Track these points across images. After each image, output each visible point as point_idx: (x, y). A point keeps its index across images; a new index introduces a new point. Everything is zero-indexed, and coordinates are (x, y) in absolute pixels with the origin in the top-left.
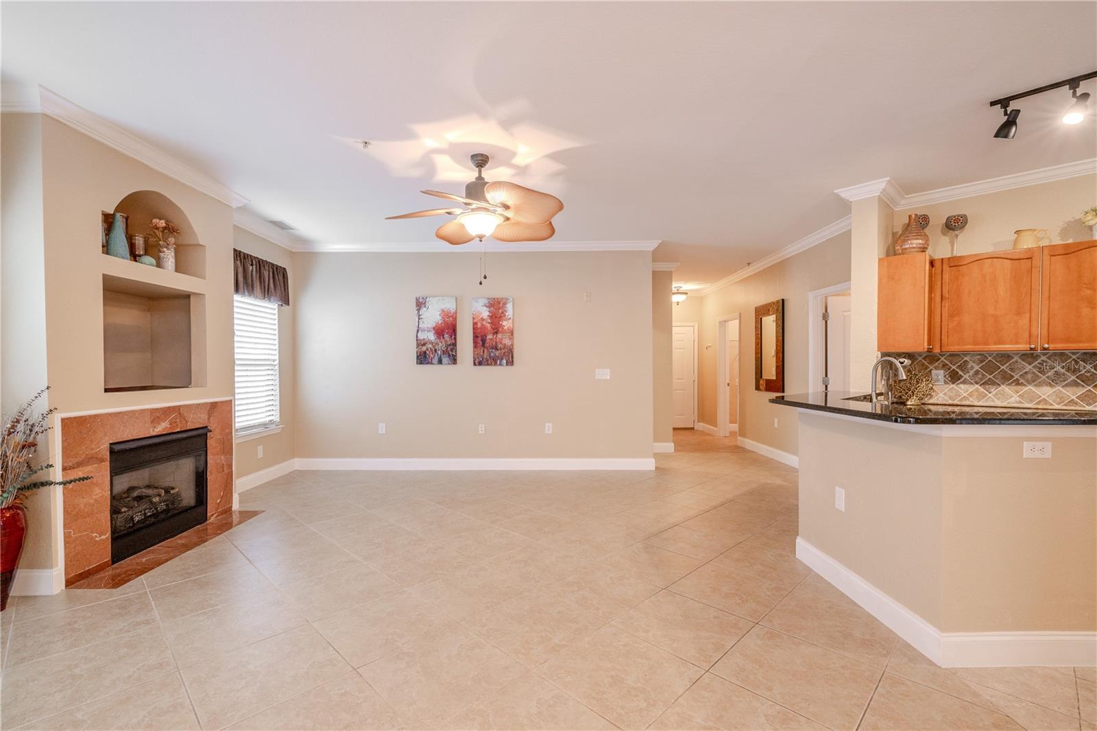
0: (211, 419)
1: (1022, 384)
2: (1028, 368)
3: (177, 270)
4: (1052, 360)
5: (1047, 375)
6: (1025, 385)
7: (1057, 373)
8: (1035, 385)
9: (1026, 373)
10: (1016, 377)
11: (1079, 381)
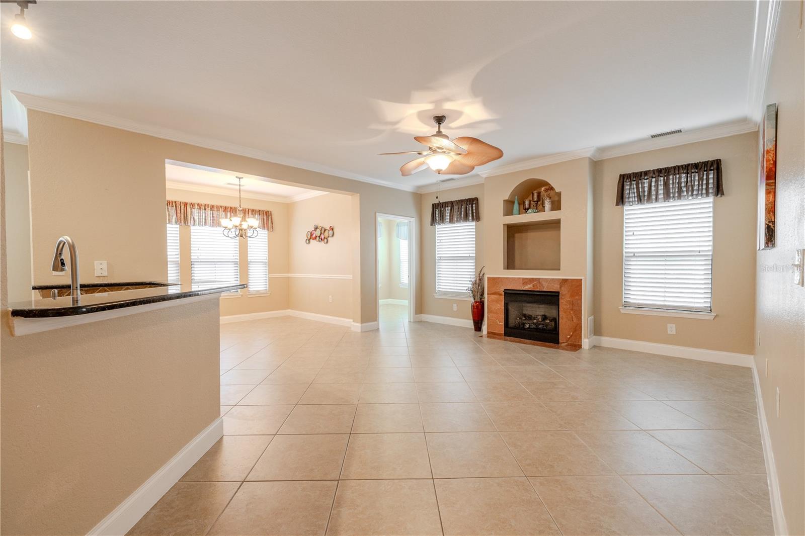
0: (562, 288)
3: (553, 209)
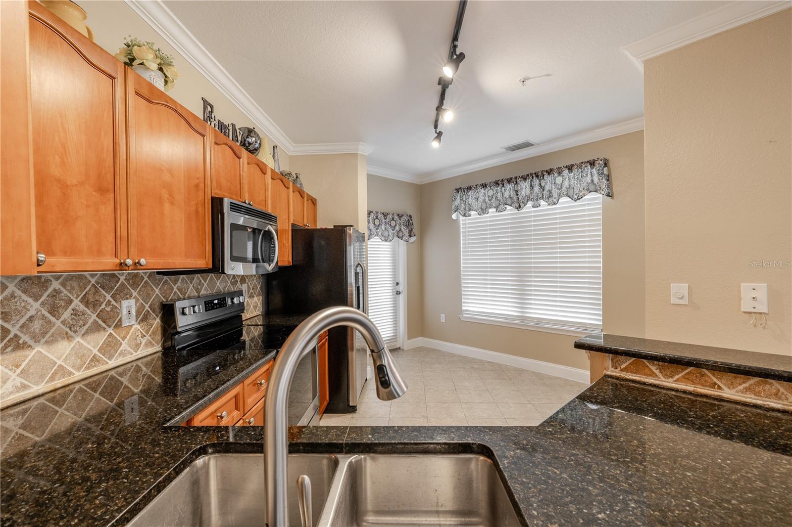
1: (25, 346)
2: (35, 307)
4: (69, 288)
5: (62, 319)
6: (30, 346)
7: (75, 313)
8: (46, 342)
9: (31, 319)
10: (14, 331)
11: (100, 322)
